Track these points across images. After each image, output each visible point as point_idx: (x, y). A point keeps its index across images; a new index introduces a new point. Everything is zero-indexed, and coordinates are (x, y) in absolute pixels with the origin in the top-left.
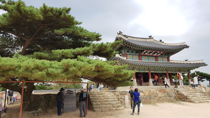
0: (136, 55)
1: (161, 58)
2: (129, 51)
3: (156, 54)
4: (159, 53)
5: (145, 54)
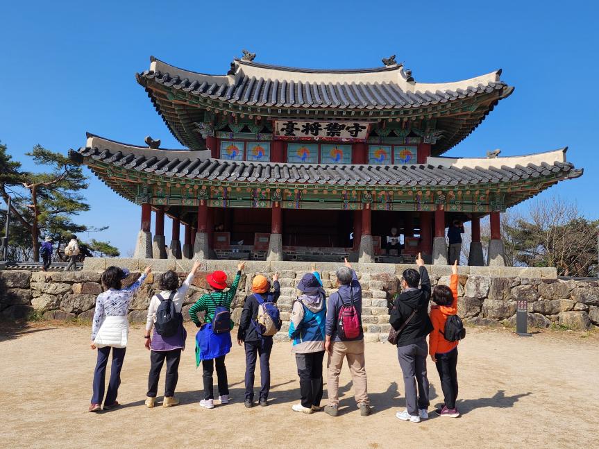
0: (259, 140)
1: (387, 149)
3: (341, 131)
4: (352, 127)
5: (294, 135)
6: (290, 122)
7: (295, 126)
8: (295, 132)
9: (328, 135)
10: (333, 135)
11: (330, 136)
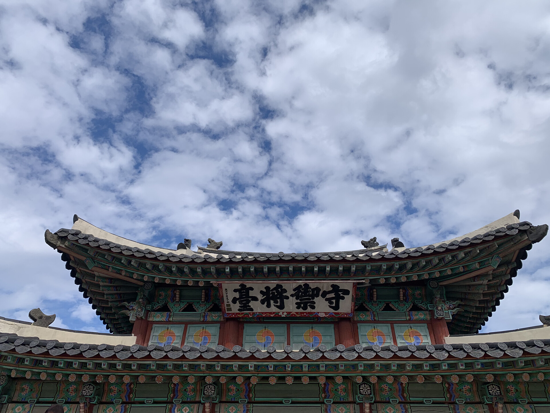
0: (204, 322)
1: (385, 329)
2: (170, 305)
3: (316, 300)
4: (330, 292)
5: (252, 310)
6: (243, 286)
7: (251, 293)
8: (252, 304)
9: (298, 308)
10: (305, 308)
11: (301, 310)
